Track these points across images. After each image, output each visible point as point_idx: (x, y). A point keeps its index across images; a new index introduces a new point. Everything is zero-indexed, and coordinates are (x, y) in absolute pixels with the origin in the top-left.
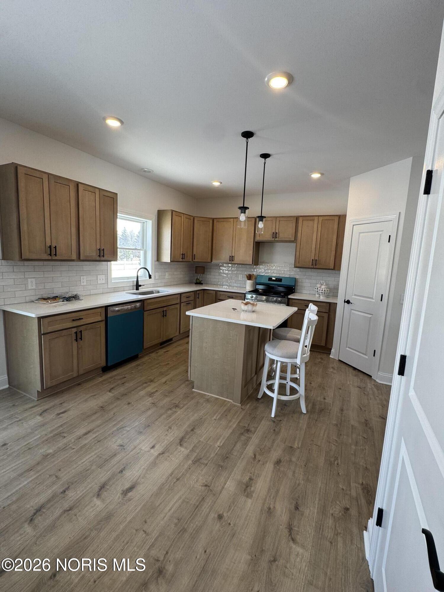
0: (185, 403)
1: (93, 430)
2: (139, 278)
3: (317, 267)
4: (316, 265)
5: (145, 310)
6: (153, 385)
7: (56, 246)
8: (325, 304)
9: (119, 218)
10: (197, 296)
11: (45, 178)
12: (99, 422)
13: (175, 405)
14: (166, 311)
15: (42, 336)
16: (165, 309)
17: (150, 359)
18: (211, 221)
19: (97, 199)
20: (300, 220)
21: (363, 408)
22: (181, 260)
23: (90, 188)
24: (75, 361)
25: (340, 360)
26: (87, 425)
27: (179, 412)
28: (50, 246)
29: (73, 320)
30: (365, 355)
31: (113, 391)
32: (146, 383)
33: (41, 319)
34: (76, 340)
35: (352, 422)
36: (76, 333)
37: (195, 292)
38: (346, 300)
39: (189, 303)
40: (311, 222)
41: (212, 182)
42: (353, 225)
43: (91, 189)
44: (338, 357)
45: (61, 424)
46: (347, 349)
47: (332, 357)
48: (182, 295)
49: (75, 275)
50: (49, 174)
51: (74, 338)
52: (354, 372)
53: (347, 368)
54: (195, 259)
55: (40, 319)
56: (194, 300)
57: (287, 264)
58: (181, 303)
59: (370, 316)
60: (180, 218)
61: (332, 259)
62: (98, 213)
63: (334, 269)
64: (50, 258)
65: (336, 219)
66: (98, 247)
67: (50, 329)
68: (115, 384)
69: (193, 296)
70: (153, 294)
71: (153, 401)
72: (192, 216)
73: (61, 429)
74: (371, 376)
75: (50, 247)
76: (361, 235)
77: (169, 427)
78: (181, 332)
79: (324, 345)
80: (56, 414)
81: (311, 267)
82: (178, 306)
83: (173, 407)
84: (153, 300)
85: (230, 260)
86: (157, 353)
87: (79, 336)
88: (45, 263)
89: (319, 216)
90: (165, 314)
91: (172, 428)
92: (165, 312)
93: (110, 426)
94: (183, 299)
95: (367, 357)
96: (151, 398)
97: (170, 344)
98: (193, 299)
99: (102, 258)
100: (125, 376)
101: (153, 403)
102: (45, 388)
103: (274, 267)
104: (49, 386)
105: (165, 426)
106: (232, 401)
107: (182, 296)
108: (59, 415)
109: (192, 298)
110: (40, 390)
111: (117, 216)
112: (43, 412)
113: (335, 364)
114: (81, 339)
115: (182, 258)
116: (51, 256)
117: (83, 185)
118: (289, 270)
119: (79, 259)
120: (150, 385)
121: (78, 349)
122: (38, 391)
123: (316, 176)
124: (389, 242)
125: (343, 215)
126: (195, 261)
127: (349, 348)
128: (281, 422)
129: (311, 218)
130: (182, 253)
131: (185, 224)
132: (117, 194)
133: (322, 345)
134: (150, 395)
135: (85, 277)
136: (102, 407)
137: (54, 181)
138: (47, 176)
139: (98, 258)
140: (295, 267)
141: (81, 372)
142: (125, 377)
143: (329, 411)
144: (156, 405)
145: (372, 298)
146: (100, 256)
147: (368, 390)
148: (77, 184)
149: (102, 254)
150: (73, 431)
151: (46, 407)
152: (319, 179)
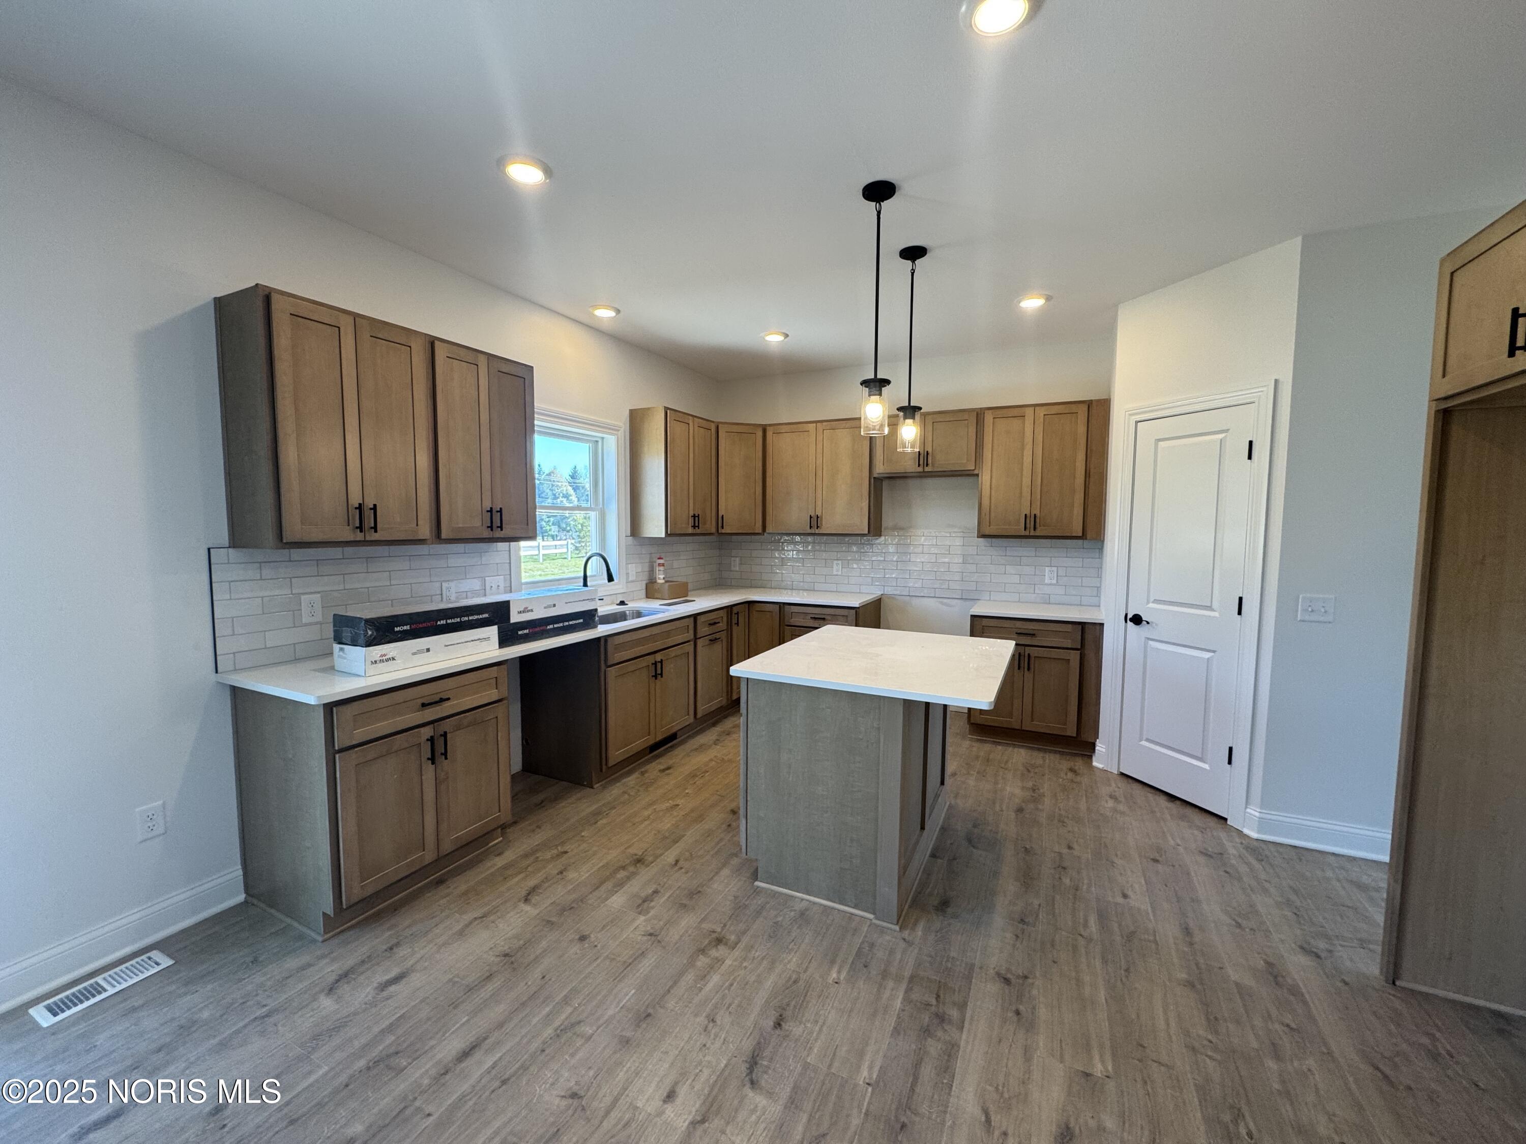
0: (742, 926)
1: (485, 1039)
2: (588, 579)
3: (1038, 533)
4: (1035, 529)
5: (610, 662)
6: (646, 873)
7: (375, 506)
8: (1070, 625)
9: (540, 433)
10: (735, 621)
11: (347, 325)
12: (499, 1010)
13: (714, 935)
14: (661, 661)
15: (337, 756)
16: (658, 657)
17: (625, 793)
18: (760, 434)
19: (484, 382)
20: (989, 418)
21: (1244, 923)
22: (690, 530)
23: (463, 353)
24: (430, 819)
25: (1122, 774)
26: (468, 1021)
27: (728, 962)
28: (360, 504)
29: (424, 705)
30: (1200, 759)
31: (535, 899)
32: (623, 868)
33: (334, 709)
34: (433, 760)
35: (1234, 975)
36: (432, 740)
37: (729, 609)
38: (1130, 616)
39: (716, 639)
40: (1016, 423)
41: (762, 334)
42: (1137, 422)
43: (470, 357)
44: (1119, 768)
45: (387, 1023)
46: (1144, 743)
47: (1100, 766)
48: (698, 617)
49: (427, 579)
50: (356, 316)
51: (426, 752)
52: (1174, 807)
53: (1150, 795)
54: (722, 527)
55: (330, 708)
56: (727, 630)
57: (956, 530)
58: (696, 639)
59: (1207, 655)
60: (684, 426)
61: (1075, 512)
62: (485, 417)
63: (1083, 537)
64: (359, 536)
65: (1082, 411)
66: (487, 505)
67: (361, 734)
68: (541, 875)
69: (725, 619)
70: (625, 620)
71: (649, 928)
72: (713, 422)
73: (390, 1039)
74: (1225, 819)
75: (360, 507)
76: (1161, 444)
77: (707, 1017)
78: (699, 715)
79: (1075, 735)
80: (375, 985)
81: (1023, 533)
82: (689, 648)
83: (710, 943)
84: (627, 638)
85: (811, 527)
86: (643, 774)
87: (440, 748)
88: (349, 550)
89: (1035, 406)
90: (659, 671)
91: (718, 1019)
92: (659, 665)
93: (535, 1021)
94: (703, 630)
95: (1206, 766)
96: (642, 918)
97: (671, 747)
98: (725, 628)
99: (498, 534)
100: (566, 848)
101: (651, 935)
102: (344, 907)
103: (923, 538)
104: (355, 899)
105: (696, 1015)
106: (871, 916)
107: (699, 622)
108: (383, 990)
109: (723, 625)
110: (330, 911)
111: (533, 425)
112: (337, 981)
113: (1114, 785)
114: (445, 754)
115: (694, 527)
116: (361, 531)
117: (446, 345)
118: (962, 544)
119: (438, 536)
120: (634, 874)
121: (437, 783)
122: (324, 914)
123: (1032, 304)
124: (1250, 457)
125: (1098, 401)
126: (723, 531)
127: (1148, 740)
128: (1030, 981)
129: (1016, 412)
130: (692, 513)
131: (696, 440)
132: (532, 367)
133: (1069, 733)
134: (639, 906)
135: (452, 584)
136: (506, 955)
137: (369, 335)
138: (352, 318)
139: (487, 533)
140: (982, 535)
141: (447, 847)
142: (566, 852)
143: (1151, 938)
144: (659, 942)
145: (1210, 608)
146: (491, 527)
147: (1234, 862)
148: (432, 343)
149: (497, 522)
150: (426, 1048)
151: (350, 962)
152: (1042, 309)
